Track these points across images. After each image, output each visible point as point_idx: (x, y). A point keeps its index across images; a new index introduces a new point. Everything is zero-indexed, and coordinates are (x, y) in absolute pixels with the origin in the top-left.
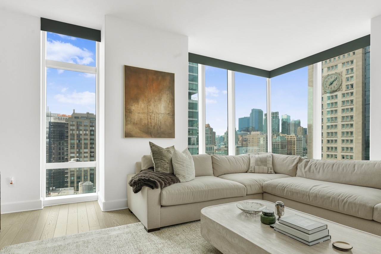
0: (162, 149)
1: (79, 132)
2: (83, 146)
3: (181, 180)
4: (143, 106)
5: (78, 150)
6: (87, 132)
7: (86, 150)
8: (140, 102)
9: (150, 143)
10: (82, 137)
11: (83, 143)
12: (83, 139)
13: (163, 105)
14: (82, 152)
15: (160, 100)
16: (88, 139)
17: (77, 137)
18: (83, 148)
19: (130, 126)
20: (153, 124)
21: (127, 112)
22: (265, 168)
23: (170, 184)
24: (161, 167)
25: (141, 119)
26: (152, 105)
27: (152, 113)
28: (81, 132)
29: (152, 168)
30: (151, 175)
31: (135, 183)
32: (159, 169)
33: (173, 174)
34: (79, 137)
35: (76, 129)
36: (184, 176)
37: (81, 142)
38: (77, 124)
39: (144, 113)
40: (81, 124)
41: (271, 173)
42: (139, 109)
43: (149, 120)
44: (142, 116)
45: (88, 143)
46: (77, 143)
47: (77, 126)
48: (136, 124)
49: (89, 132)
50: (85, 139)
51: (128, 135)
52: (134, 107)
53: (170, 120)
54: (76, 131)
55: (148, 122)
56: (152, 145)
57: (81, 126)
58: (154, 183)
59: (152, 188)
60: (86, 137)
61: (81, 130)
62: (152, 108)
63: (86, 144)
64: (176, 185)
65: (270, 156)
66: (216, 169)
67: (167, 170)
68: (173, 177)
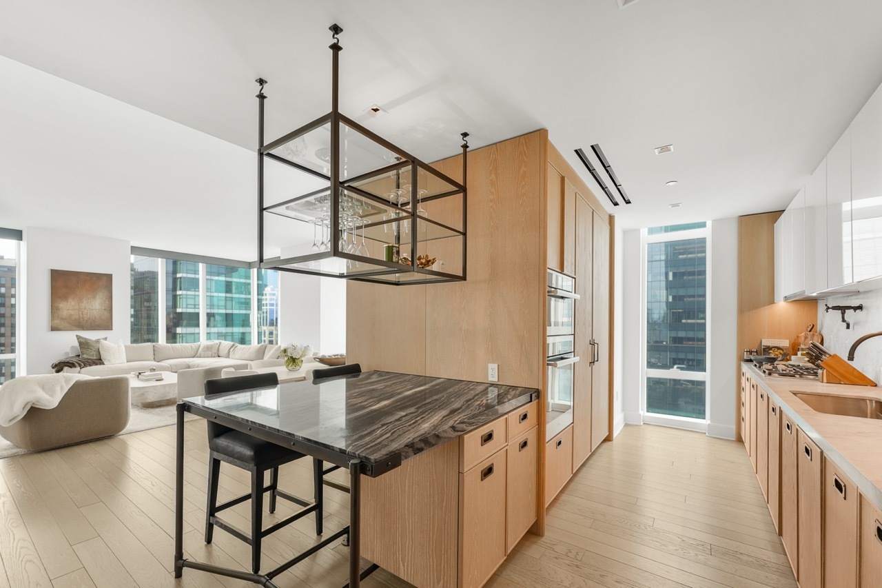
0: (90, 340)
3: (105, 363)
4: (73, 303)
8: (70, 300)
9: (77, 336)
13: (98, 302)
15: (94, 297)
19: (56, 322)
20: (86, 319)
21: (54, 309)
22: (210, 353)
23: (90, 365)
24: (87, 354)
25: (71, 315)
26: (85, 302)
27: (85, 309)
29: (79, 356)
30: (75, 360)
31: (56, 365)
32: (85, 356)
33: (101, 359)
36: (109, 361)
39: (75, 309)
41: (214, 357)
42: (67, 306)
43: (81, 315)
44: (72, 312)
48: (65, 319)
51: (54, 329)
52: (62, 305)
53: (106, 314)
55: (79, 316)
56: (79, 338)
58: (73, 363)
59: (71, 367)
62: (84, 304)
64: (98, 367)
65: (217, 344)
66: (157, 356)
67: (93, 356)
68: (98, 361)
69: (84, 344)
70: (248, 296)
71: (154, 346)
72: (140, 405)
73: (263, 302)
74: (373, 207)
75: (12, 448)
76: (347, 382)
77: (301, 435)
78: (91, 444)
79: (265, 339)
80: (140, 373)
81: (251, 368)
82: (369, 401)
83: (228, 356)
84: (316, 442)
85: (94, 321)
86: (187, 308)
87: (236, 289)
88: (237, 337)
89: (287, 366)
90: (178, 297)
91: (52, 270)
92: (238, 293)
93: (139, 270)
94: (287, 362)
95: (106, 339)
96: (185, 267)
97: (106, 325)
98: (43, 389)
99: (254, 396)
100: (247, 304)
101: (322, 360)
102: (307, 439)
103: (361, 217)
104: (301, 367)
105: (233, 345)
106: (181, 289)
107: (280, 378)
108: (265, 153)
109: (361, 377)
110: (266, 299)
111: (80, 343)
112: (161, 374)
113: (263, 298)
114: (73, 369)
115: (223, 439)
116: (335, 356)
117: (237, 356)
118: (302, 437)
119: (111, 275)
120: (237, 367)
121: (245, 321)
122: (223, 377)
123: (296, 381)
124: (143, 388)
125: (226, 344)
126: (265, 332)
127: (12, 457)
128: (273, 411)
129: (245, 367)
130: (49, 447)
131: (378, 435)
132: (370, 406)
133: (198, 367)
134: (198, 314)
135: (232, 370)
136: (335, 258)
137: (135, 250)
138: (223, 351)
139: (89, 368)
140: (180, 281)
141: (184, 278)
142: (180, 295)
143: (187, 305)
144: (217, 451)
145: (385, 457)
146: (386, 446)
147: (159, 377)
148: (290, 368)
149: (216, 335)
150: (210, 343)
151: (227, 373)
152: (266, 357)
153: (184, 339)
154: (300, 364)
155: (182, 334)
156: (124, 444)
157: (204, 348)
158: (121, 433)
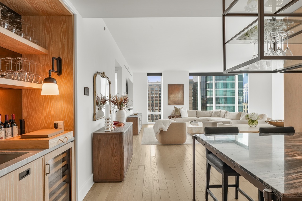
0: (178, 108)
1: (152, 95)
2: (155, 105)
3: (182, 117)
4: (174, 95)
5: (151, 108)
6: (157, 95)
7: (157, 108)
8: (173, 94)
9: (174, 107)
10: (154, 99)
11: (155, 103)
12: (155, 100)
13: (180, 95)
14: (154, 109)
15: (179, 93)
16: (157, 100)
17: (151, 99)
18: (155, 106)
19: (170, 102)
20: (177, 101)
21: (169, 98)
22: (217, 115)
23: (178, 117)
24: (177, 113)
25: (173, 100)
26: (177, 95)
28: (153, 95)
29: (175, 114)
31: (169, 117)
32: (176, 114)
34: (152, 99)
35: (150, 94)
36: (183, 116)
37: (153, 102)
38: (151, 90)
39: (174, 98)
40: (153, 90)
41: (218, 117)
42: (172, 96)
44: (173, 99)
45: (157, 103)
46: (151, 103)
47: (151, 91)
48: (172, 101)
49: (159, 95)
50: (156, 100)
51: (169, 104)
52: (171, 96)
53: (182, 99)
54: (150, 95)
55: (175, 100)
56: (175, 107)
57: (153, 91)
58: (173, 116)
60: (157, 99)
61: (153, 94)
62: (176, 96)
63: (156, 104)
64: (180, 118)
65: (219, 111)
66: (198, 115)
67: (178, 114)
68: (180, 116)
69: (176, 110)
70: (233, 89)
71: (196, 111)
72: (191, 134)
73: (243, 92)
74: (295, 21)
75: (158, 142)
76: (285, 138)
77: (238, 163)
78: (176, 146)
79: (245, 110)
80: (191, 122)
81: (231, 124)
82: (293, 152)
83: (224, 117)
84: (246, 170)
85: (179, 102)
86: (211, 96)
87: (230, 86)
88: (231, 109)
89: (249, 124)
90: (208, 91)
91: (168, 85)
92: (231, 88)
93: (195, 82)
94: (249, 122)
95: (182, 108)
96: (210, 78)
97: (182, 103)
98: (164, 124)
99: (237, 138)
100: (233, 93)
101: (271, 123)
102: (241, 166)
103: (286, 31)
104: (257, 125)
105: (226, 112)
106: (208, 88)
107: (239, 130)
108: (226, 14)
109: (294, 135)
110: (245, 90)
111: (175, 109)
112: (198, 123)
113: (243, 89)
114: (173, 118)
115: (211, 155)
116: (279, 120)
117: (228, 117)
118: (239, 165)
119: (183, 84)
120: (224, 123)
121: (233, 101)
122: (217, 127)
123: (253, 133)
124: (192, 127)
125: (223, 111)
126: (245, 106)
127: (158, 145)
128: (246, 146)
129: (228, 123)
130: (166, 144)
131: (293, 178)
132: (293, 156)
133: (211, 121)
134: (212, 98)
135: (222, 124)
136: (262, 60)
137: (191, 74)
138: (222, 115)
139: (177, 118)
140: (208, 85)
141: (210, 83)
142: (208, 90)
143: (211, 94)
144: (209, 160)
145: (293, 196)
146: (297, 188)
147: (197, 124)
148: (250, 125)
149: (222, 107)
150: (217, 111)
151: (219, 125)
152: (241, 119)
153: (210, 109)
154: (256, 124)
155: (209, 107)
156: (185, 148)
157: (214, 113)
158: (184, 143)
